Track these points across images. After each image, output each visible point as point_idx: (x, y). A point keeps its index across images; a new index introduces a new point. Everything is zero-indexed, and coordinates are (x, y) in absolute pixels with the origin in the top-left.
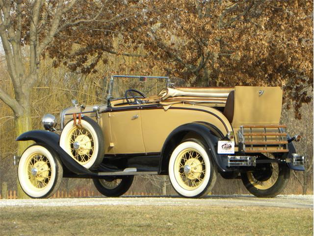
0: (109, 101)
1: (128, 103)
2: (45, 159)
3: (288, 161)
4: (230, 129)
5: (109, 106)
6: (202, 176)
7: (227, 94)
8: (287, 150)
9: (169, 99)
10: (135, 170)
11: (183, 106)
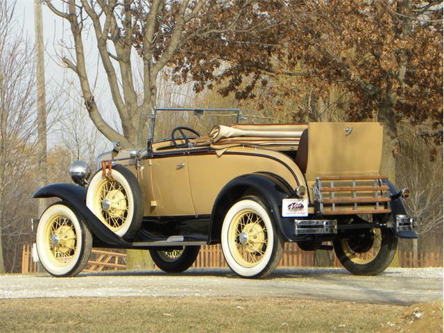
0: (149, 144)
1: (175, 146)
2: (70, 223)
3: (389, 225)
4: (302, 183)
5: (150, 151)
6: (264, 248)
7: (300, 133)
8: (389, 210)
9: (222, 140)
10: (181, 238)
11: (243, 150)
